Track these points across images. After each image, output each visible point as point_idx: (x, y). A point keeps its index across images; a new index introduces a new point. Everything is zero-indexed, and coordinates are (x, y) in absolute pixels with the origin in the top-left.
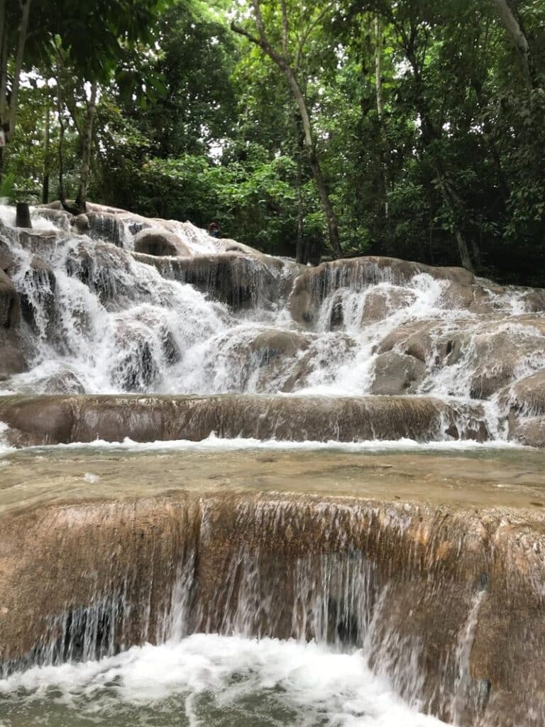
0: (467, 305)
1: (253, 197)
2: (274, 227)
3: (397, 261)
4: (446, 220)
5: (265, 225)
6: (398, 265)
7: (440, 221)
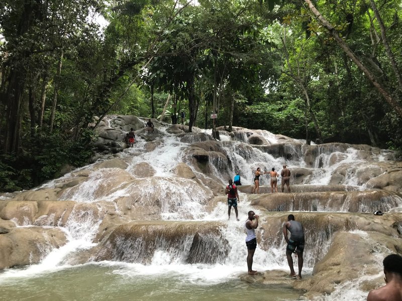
0: (365, 158)
1: (288, 118)
2: (297, 128)
3: (341, 144)
4: (363, 126)
5: (293, 127)
6: (342, 145)
7: (361, 127)
